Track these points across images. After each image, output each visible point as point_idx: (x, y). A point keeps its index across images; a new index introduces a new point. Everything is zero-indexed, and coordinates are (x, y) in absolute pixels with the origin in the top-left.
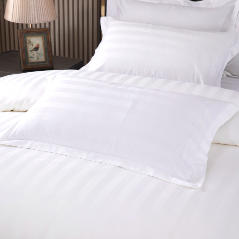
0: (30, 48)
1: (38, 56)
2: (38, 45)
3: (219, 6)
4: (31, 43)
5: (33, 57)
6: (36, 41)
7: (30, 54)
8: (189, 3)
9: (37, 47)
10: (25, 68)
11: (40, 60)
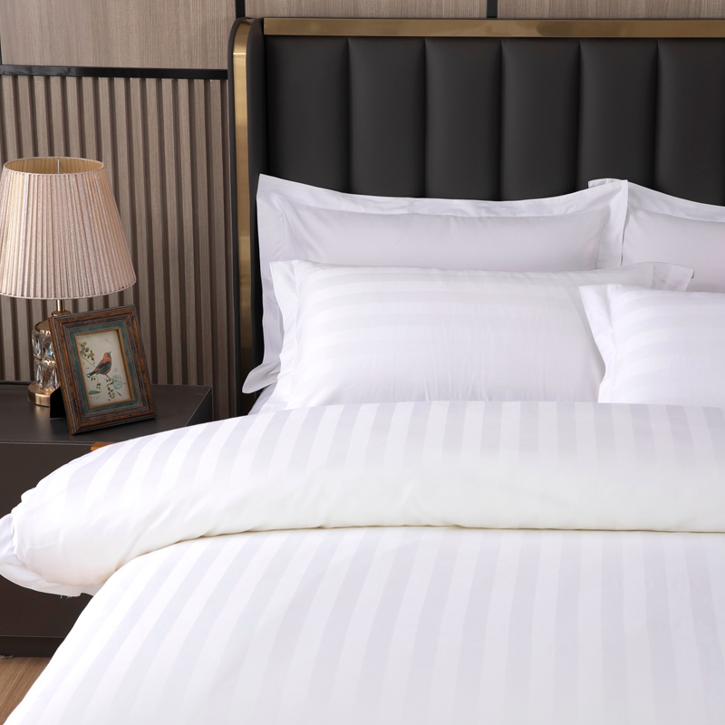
0: (88, 366)
1: (111, 387)
2: (108, 355)
3: (569, 212)
4: (89, 353)
5: (98, 390)
6: (101, 346)
7: (90, 385)
8: (488, 209)
9: (105, 362)
10: (84, 425)
11: (118, 399)
